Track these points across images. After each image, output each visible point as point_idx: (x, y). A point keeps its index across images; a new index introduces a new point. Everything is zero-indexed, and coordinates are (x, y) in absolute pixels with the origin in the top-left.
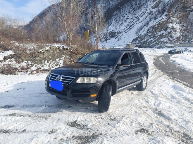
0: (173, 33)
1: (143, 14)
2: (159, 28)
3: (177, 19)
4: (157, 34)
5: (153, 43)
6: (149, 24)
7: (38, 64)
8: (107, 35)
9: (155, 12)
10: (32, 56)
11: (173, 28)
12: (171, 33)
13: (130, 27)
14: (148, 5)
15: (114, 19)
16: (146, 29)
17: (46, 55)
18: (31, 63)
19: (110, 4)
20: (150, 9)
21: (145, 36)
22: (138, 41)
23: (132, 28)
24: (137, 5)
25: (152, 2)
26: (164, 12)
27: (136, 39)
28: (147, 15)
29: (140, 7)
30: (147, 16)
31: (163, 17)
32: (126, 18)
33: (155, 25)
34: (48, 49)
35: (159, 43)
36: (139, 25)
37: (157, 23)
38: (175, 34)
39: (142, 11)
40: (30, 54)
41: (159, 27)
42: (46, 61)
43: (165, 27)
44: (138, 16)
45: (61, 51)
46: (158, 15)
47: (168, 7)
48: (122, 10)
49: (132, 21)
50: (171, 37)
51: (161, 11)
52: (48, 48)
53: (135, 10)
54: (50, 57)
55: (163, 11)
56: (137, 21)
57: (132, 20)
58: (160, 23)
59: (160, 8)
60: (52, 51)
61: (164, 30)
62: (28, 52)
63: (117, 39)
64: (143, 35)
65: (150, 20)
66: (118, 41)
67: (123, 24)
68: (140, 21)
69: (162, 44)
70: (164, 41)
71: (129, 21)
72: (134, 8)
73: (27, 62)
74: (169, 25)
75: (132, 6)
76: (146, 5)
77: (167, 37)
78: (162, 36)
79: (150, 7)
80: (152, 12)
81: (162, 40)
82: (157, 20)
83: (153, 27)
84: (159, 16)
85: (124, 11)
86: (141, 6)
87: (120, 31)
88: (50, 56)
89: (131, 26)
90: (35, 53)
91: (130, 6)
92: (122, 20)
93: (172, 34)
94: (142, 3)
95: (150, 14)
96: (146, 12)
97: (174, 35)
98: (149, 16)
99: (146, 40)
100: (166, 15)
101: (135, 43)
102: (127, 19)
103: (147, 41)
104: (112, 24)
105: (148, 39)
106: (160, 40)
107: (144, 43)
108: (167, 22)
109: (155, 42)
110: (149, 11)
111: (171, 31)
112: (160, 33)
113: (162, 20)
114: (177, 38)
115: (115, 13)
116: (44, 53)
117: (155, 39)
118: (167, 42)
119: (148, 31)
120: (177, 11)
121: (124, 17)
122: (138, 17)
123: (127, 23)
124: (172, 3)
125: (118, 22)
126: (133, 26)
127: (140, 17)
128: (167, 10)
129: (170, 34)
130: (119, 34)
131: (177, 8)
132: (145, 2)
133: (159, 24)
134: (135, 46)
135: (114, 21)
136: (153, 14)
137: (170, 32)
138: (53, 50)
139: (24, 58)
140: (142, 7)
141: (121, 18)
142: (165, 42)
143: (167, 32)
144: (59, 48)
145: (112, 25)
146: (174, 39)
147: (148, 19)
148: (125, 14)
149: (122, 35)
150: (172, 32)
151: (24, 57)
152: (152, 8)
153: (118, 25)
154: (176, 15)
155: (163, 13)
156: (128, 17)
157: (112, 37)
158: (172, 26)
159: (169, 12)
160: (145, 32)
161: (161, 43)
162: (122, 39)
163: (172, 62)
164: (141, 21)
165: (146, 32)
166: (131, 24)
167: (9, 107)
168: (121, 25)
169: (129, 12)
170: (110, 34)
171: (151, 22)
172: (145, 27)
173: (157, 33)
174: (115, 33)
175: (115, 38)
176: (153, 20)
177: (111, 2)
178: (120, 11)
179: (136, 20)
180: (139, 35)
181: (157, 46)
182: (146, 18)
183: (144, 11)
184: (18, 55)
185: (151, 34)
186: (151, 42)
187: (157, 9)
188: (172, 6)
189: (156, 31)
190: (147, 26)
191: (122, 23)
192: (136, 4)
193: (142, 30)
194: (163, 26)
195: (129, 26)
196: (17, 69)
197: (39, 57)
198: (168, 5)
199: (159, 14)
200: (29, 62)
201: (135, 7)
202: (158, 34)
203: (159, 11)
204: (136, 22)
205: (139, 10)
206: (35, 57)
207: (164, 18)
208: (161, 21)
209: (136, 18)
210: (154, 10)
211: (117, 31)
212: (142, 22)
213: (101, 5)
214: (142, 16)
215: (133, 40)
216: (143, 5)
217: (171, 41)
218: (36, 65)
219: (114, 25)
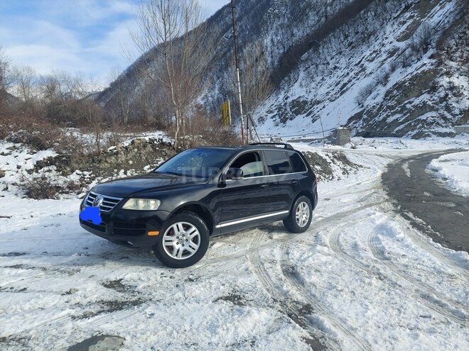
0: (452, 101)
1: (374, 55)
2: (416, 87)
3: (460, 63)
4: (410, 103)
5: (402, 126)
6: (389, 79)
7: (104, 178)
8: (286, 109)
9: (405, 50)
10: (93, 161)
11: (452, 88)
12: (447, 101)
13: (341, 89)
14: (388, 33)
15: (302, 69)
16: (382, 90)
17: (122, 157)
18: (90, 175)
19: (293, 35)
20: (391, 43)
21: (379, 110)
22: (361, 122)
23: (347, 89)
24: (359, 36)
25: (395, 26)
26: (427, 48)
27: (358, 117)
28: (384, 56)
29: (366, 38)
30: (385, 60)
31: (425, 60)
32: (331, 66)
33: (405, 82)
34: (127, 145)
35: (415, 126)
36: (364, 83)
37: (410, 77)
38: (457, 102)
39: (372, 47)
40: (90, 155)
41: (414, 85)
42: (123, 171)
43: (431, 84)
44: (361, 61)
45: (155, 150)
46: (411, 55)
47: (436, 37)
48: (321, 48)
49: (348, 74)
50: (448, 108)
51: (418, 47)
52: (127, 143)
53: (353, 48)
54: (131, 162)
55: (425, 45)
56: (360, 72)
57: (346, 71)
58: (416, 76)
59: (417, 41)
60: (136, 150)
61: (429, 92)
62: (86, 152)
63: (310, 116)
64: (374, 106)
65: (393, 69)
66: (314, 121)
67: (324, 82)
68: (368, 71)
69: (423, 126)
70: (430, 120)
71: (339, 73)
72: (352, 43)
73: (81, 173)
74: (441, 79)
75: (346, 37)
76: (382, 33)
77: (437, 110)
78: (424, 108)
79: (391, 38)
80: (396, 50)
81: (423, 117)
82: (410, 70)
83: (399, 86)
84: (414, 58)
85: (326, 51)
86: (369, 36)
87: (318, 98)
88: (131, 159)
89: (345, 85)
90: (98, 154)
91: (342, 38)
92: (323, 72)
93: (450, 102)
94: (371, 29)
95: (391, 54)
96: (383, 49)
97: (454, 105)
98: (389, 60)
99: (381, 118)
100: (432, 57)
101: (355, 125)
102: (335, 68)
103: (385, 119)
104: (299, 81)
105: (388, 116)
106: (420, 118)
107: (377, 126)
108: (436, 72)
109: (406, 124)
110: (388, 47)
111: (447, 95)
112: (417, 101)
113: (422, 69)
114: (464, 111)
115: (305, 56)
116: (117, 153)
117: (405, 115)
118: (438, 123)
119: (386, 96)
120: (462, 44)
121: (328, 63)
122: (362, 63)
123: (334, 79)
124: (447, 26)
125: (312, 78)
126: (349, 85)
127: (366, 64)
128: (434, 44)
129: (445, 103)
130: (315, 106)
131: (460, 38)
132: (378, 27)
133: (415, 78)
134: (354, 134)
135: (302, 74)
136: (399, 55)
137: (445, 98)
138: (138, 148)
139: (75, 165)
140: (372, 38)
141: (321, 67)
142: (432, 123)
143: (436, 98)
144: (152, 141)
145: (297, 84)
146: (454, 115)
147: (387, 66)
148: (328, 58)
149: (324, 107)
150: (450, 96)
151: (77, 162)
152: (398, 41)
153: (313, 85)
154: (458, 54)
155: (425, 51)
156: (338, 65)
157: (297, 113)
158: (450, 83)
159: (439, 46)
160: (379, 99)
161: (420, 125)
162: (323, 116)
164: (371, 73)
165: (381, 100)
166: (346, 80)
167: (17, 254)
168: (320, 84)
169: (341, 53)
170: (294, 107)
171: (394, 74)
172: (380, 87)
173: (411, 100)
174: (305, 102)
175: (307, 116)
176: (399, 70)
177: (295, 31)
178: (316, 50)
179: (357, 69)
180: (365, 106)
181: (410, 132)
182: (382, 64)
183: (377, 48)
184: (64, 158)
185: (394, 103)
186: (396, 123)
187: (409, 41)
188: (446, 33)
189: (407, 97)
190: (385, 85)
191: (323, 79)
192: (357, 33)
193: (372, 95)
194: (425, 82)
195: (340, 86)
196: (60, 187)
197: (106, 162)
198: (437, 31)
199: (415, 53)
200: (85, 173)
201: (354, 40)
202: (413, 104)
203: (413, 48)
204: (357, 74)
205: (364, 47)
206: (100, 161)
207: (426, 62)
208: (419, 72)
209: (356, 65)
210: (402, 45)
211: (310, 97)
212: (373, 76)
213: (272, 40)
214: (372, 61)
215: (350, 120)
216: (374, 33)
217: (449, 120)
218: (100, 178)
219: (303, 84)
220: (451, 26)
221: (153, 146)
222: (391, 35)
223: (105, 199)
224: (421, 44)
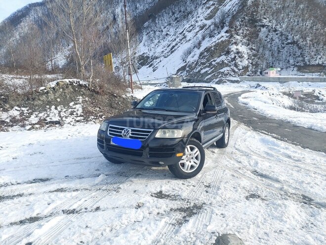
0: (238, 60)
1: (191, 28)
2: (218, 51)
3: (242, 37)
4: (214, 61)
5: (210, 76)
6: (201, 45)
7: (40, 112)
8: (134, 62)
9: (210, 26)
10: (28, 99)
11: (238, 53)
12: (235, 60)
13: (171, 49)
14: (199, 14)
15: (145, 33)
16: (197, 52)
17: (51, 96)
18: (27, 110)
19: (136, 8)
20: (201, 20)
21: (196, 65)
22: (185, 72)
23: (175, 50)
24: (182, 14)
25: (204, 10)
26: (223, 26)
27: (183, 69)
28: (198, 29)
29: (186, 15)
30: (198, 31)
31: (223, 33)
32: (164, 33)
33: (211, 47)
34: (53, 86)
35: (217, 76)
36: (185, 46)
37: (214, 44)
38: (241, 62)
39: (190, 22)
40: (25, 95)
41: (217, 49)
42: (53, 107)
43: (226, 49)
44: (183, 31)
45: (75, 90)
46: (214, 30)
47: (229, 19)
48: (157, 19)
49: (175, 39)
50: (236, 65)
51: (218, 25)
52: (53, 84)
53: (178, 21)
54: (59, 100)
55: (220, 25)
56: (183, 38)
57: (174, 37)
58: (218, 44)
59: (217, 20)
60: (61, 90)
61: (225, 55)
62: (19, 91)
63: (151, 67)
64: (193, 62)
65: (204, 38)
66: (154, 71)
67: (160, 44)
68: (188, 39)
69: (222, 76)
70: (226, 72)
71: (170, 38)
72: (177, 18)
73: (19, 109)
74: (232, 47)
75: (173, 14)
76: (196, 13)
77: (230, 66)
78: (222, 64)
79: (202, 18)
80: (205, 25)
81: (222, 70)
82: (214, 39)
83: (208, 50)
84: (216, 32)
85: (160, 22)
86: (188, 14)
87: (157, 55)
88: (58, 97)
89: (173, 47)
90: (32, 94)
91: (171, 14)
92: (159, 37)
93: (237, 61)
94: (189, 9)
95: (202, 28)
96: (197, 24)
97: (239, 63)
98: (201, 32)
99: (197, 70)
100: (227, 32)
101: (181, 74)
102: (167, 34)
103: (199, 71)
104: (143, 42)
105: (201, 69)
106: (220, 71)
107: (195, 75)
108: (229, 42)
109: (212, 74)
110: (200, 23)
111: (235, 57)
112: (218, 60)
113: (221, 39)
114: (245, 67)
115: (146, 24)
116: (47, 93)
117: (211, 68)
118: (230, 74)
119: (200, 56)
120: (243, 25)
121: (162, 31)
122: (184, 32)
123: (166, 43)
124: (235, 13)
125: (152, 40)
126: (176, 47)
127: (187, 34)
128: (227, 24)
129: (234, 62)
130: (155, 61)
131: (242, 21)
132: (194, 9)
133: (217, 45)
134: (181, 80)
135: (145, 37)
136: (207, 29)
137: (234, 59)
138: (63, 88)
139: (13, 103)
140: (190, 16)
141: (157, 33)
142: (227, 74)
143: (229, 58)
144: (71, 83)
145: (142, 44)
146: (239, 70)
147: (200, 36)
148: (162, 27)
149: (160, 61)
150: (237, 58)
151: (14, 100)
152: (206, 19)
153: (153, 45)
154: (241, 31)
155: (222, 27)
156: (168, 33)
157: (143, 64)
158: (237, 49)
159: (231, 26)
160: (196, 58)
161: (221, 75)
162: (160, 68)
163: (244, 105)
164: (190, 40)
165: (197, 58)
166: (174, 43)
168: (157, 45)
169: (170, 24)
170: (140, 60)
171: (204, 41)
172: (196, 49)
173: (215, 59)
174: (148, 57)
175: (149, 67)
176: (207, 39)
177: (138, 5)
178: (154, 21)
179: (181, 37)
180: (187, 62)
181: (214, 80)
182: (196, 34)
183: (193, 23)
184: (3, 97)
185: (205, 60)
186: (206, 73)
187: (212, 20)
188: (234, 17)
189: (212, 56)
190: (199, 48)
191: (159, 42)
192: (180, 11)
193: (191, 55)
194: (223, 48)
195: (170, 47)
196: (3, 121)
197: (39, 99)
198: (229, 16)
199: (216, 28)
200: (23, 109)
201: (178, 16)
202: (216, 62)
203: (215, 25)
204: (181, 40)
205: (185, 22)
206: (34, 99)
207: (223, 35)
208: (220, 41)
209: (180, 34)
210: (209, 22)
211: (151, 54)
212: (191, 42)
213: (122, 10)
214: (190, 32)
215: (178, 71)
216: (190, 13)
217: (236, 72)
218: (37, 113)
219: (146, 44)
220: (237, 13)
221: (73, 87)
222: (201, 15)
223: (132, 130)
224: (220, 23)
